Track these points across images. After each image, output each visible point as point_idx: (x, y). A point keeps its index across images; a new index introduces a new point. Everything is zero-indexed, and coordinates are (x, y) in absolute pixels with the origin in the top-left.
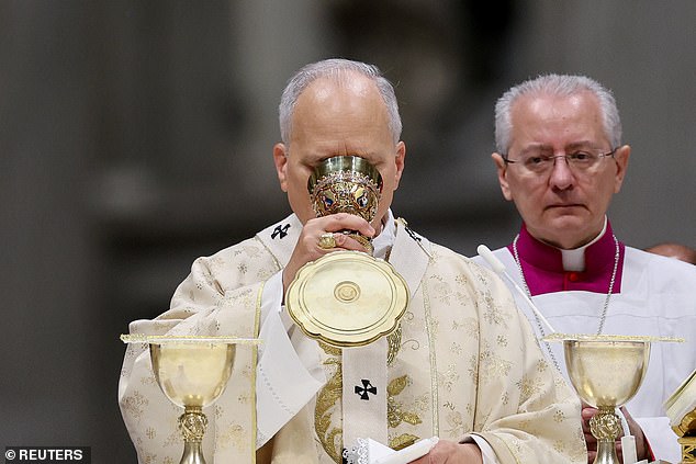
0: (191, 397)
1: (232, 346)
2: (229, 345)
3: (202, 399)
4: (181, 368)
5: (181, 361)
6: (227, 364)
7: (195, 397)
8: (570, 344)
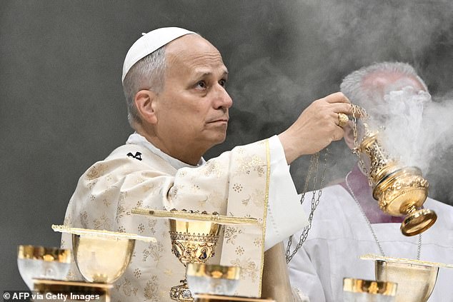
0: (99, 275)
1: (133, 242)
2: (130, 240)
3: (107, 278)
4: (93, 253)
5: (94, 248)
6: (128, 254)
7: (101, 275)
8: (379, 263)
